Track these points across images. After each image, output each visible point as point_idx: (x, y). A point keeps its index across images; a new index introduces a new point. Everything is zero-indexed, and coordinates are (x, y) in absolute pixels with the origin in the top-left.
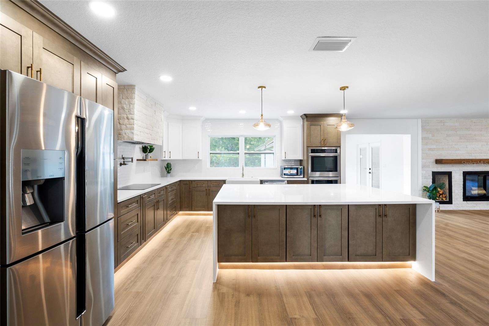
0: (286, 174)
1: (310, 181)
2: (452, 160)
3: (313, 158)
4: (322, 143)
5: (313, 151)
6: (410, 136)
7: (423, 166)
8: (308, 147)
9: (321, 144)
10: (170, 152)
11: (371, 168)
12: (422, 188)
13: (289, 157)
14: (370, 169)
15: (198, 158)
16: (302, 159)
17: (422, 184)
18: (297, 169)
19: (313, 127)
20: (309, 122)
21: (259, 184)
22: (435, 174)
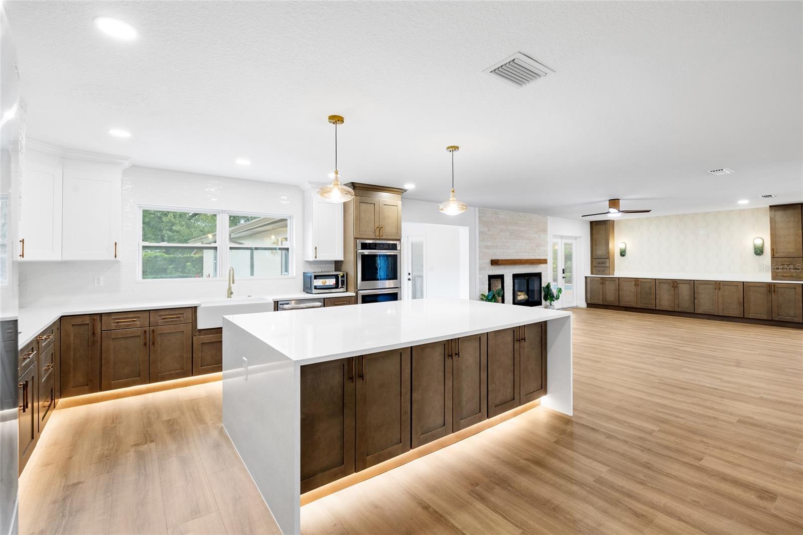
0: (317, 287)
1: (360, 299)
2: (506, 260)
3: (364, 257)
4: (377, 234)
5: (364, 246)
6: (468, 228)
7: (481, 269)
8: (356, 238)
9: (375, 235)
10: (23, 241)
11: (410, 272)
12: (480, 296)
13: (322, 257)
14: (409, 274)
15: (116, 256)
16: (343, 260)
17: (480, 292)
18: (337, 277)
19: (363, 206)
20: (358, 197)
21: (271, 311)
22: (491, 277)
